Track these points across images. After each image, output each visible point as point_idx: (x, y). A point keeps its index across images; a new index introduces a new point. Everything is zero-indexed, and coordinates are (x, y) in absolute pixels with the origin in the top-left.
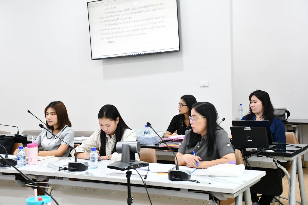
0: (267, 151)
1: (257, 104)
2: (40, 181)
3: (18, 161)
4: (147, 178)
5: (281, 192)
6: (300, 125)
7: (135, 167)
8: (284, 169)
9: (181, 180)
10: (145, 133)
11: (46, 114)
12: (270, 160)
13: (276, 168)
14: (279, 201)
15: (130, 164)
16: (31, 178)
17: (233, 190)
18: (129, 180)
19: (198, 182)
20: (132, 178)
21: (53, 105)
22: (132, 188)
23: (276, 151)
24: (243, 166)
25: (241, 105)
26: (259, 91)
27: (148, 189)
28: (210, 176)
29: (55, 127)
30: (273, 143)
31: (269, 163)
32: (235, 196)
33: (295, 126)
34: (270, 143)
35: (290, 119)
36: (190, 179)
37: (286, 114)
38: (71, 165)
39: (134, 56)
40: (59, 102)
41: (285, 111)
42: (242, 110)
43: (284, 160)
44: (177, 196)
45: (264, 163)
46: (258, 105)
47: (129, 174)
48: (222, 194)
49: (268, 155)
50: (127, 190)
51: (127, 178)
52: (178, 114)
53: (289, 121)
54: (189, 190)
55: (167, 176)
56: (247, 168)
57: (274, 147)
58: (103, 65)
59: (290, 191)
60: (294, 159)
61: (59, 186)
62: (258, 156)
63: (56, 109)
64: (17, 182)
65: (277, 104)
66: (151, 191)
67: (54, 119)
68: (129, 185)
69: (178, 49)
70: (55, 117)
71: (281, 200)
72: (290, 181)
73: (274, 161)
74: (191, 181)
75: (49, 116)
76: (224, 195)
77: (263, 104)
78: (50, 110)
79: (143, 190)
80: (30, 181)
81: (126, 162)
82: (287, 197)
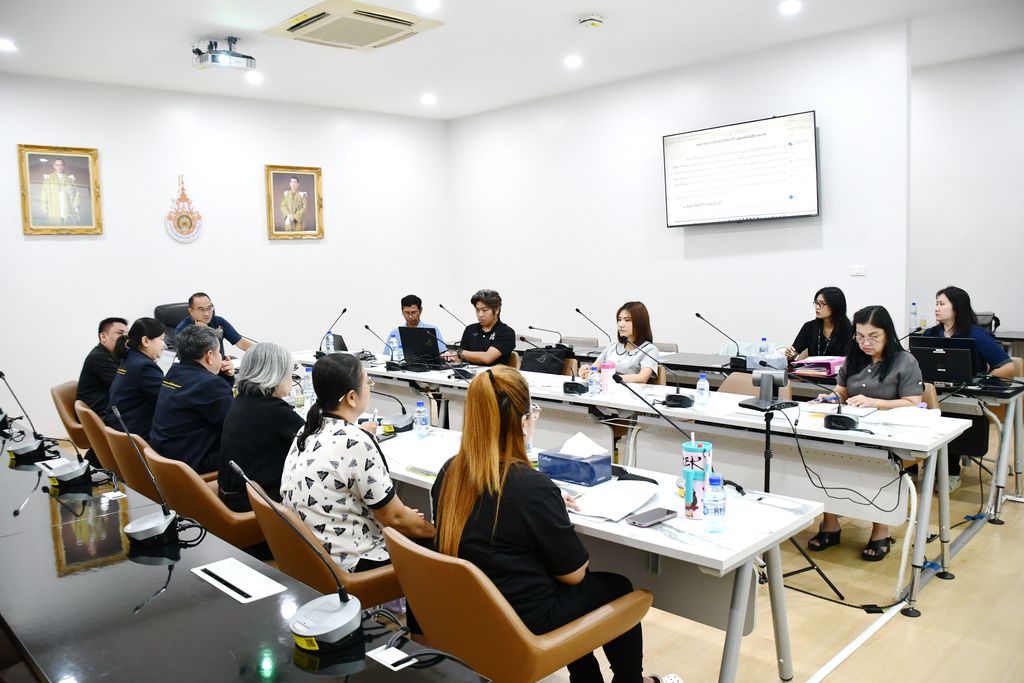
0: (970, 387)
1: (944, 307)
2: (622, 417)
3: (590, 387)
4: (799, 424)
5: (985, 450)
6: (1016, 343)
7: (780, 407)
8: (995, 417)
9: (847, 429)
10: (761, 350)
11: (618, 320)
12: (973, 402)
13: (981, 414)
14: (980, 464)
15: (773, 402)
16: (609, 413)
17: (926, 447)
18: (768, 425)
19: (872, 433)
20: (773, 423)
21: (628, 306)
22: (773, 438)
23: (983, 388)
24: (938, 412)
25: (914, 304)
26: (952, 288)
27: (800, 440)
28: (886, 424)
29: (630, 340)
30: (978, 374)
31: (970, 407)
32: (928, 454)
33: (1008, 343)
34: (975, 375)
35: (1000, 332)
36: (859, 428)
37: (994, 322)
38: (670, 397)
39: (739, 222)
40: (639, 303)
41: (991, 317)
42: (915, 314)
43: (997, 402)
44: (837, 451)
45: (962, 406)
46: (947, 309)
47: (769, 417)
48: (909, 451)
49: (970, 394)
50: (764, 440)
51: (765, 423)
52: (814, 318)
53: (997, 335)
54: (857, 444)
55: (822, 421)
56: (944, 414)
57: (980, 382)
58: (685, 235)
59: (1000, 451)
60: (1012, 401)
61: (648, 426)
62: (953, 395)
63: (632, 313)
64: (590, 417)
65: (978, 306)
66: (803, 443)
67: (628, 328)
68: (768, 432)
69: (816, 213)
70: (630, 324)
71: (984, 463)
72: (1002, 436)
73: (979, 403)
74: (861, 430)
75: (623, 322)
76: (912, 453)
77: (955, 308)
78: (624, 314)
79: (791, 442)
80: (607, 417)
81: (767, 399)
82: (994, 458)
